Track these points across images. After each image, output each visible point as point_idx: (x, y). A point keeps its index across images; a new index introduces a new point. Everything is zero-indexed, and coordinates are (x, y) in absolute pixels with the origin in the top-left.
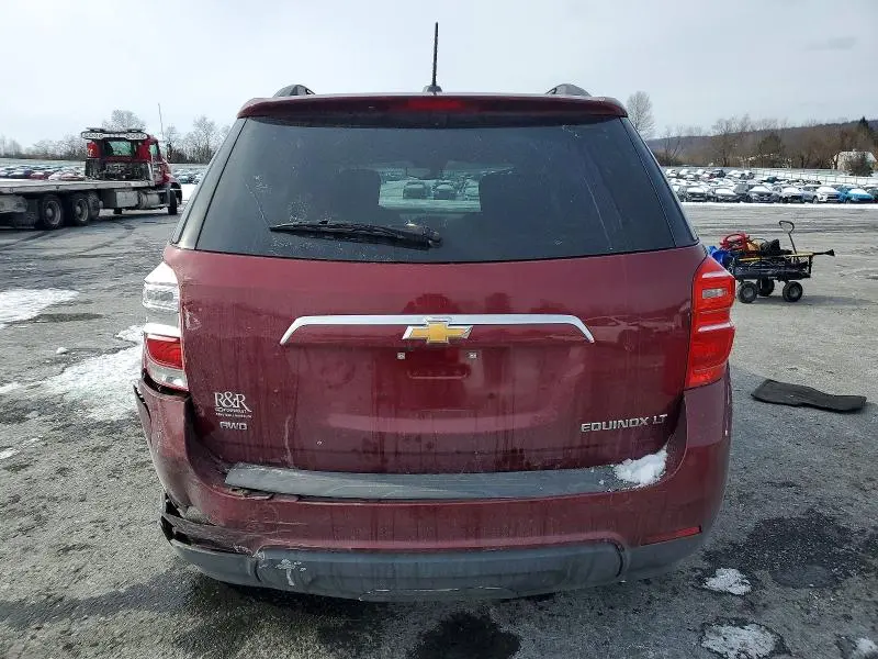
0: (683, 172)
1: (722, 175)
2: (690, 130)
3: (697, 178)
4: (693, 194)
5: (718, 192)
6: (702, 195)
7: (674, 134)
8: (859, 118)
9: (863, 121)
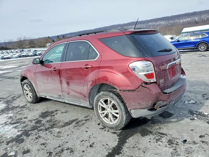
0: (12, 51)
1: (23, 51)
2: (10, 40)
3: (17, 52)
4: (23, 56)
5: (29, 54)
6: (25, 56)
7: (7, 41)
8: (48, 36)
9: (48, 37)
